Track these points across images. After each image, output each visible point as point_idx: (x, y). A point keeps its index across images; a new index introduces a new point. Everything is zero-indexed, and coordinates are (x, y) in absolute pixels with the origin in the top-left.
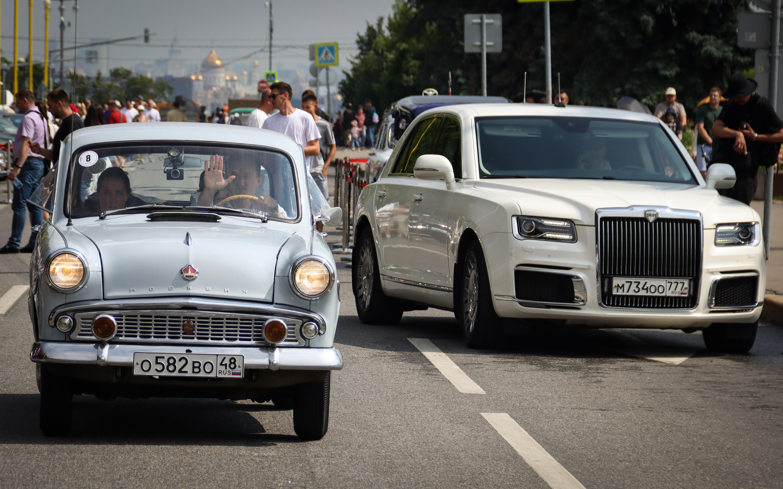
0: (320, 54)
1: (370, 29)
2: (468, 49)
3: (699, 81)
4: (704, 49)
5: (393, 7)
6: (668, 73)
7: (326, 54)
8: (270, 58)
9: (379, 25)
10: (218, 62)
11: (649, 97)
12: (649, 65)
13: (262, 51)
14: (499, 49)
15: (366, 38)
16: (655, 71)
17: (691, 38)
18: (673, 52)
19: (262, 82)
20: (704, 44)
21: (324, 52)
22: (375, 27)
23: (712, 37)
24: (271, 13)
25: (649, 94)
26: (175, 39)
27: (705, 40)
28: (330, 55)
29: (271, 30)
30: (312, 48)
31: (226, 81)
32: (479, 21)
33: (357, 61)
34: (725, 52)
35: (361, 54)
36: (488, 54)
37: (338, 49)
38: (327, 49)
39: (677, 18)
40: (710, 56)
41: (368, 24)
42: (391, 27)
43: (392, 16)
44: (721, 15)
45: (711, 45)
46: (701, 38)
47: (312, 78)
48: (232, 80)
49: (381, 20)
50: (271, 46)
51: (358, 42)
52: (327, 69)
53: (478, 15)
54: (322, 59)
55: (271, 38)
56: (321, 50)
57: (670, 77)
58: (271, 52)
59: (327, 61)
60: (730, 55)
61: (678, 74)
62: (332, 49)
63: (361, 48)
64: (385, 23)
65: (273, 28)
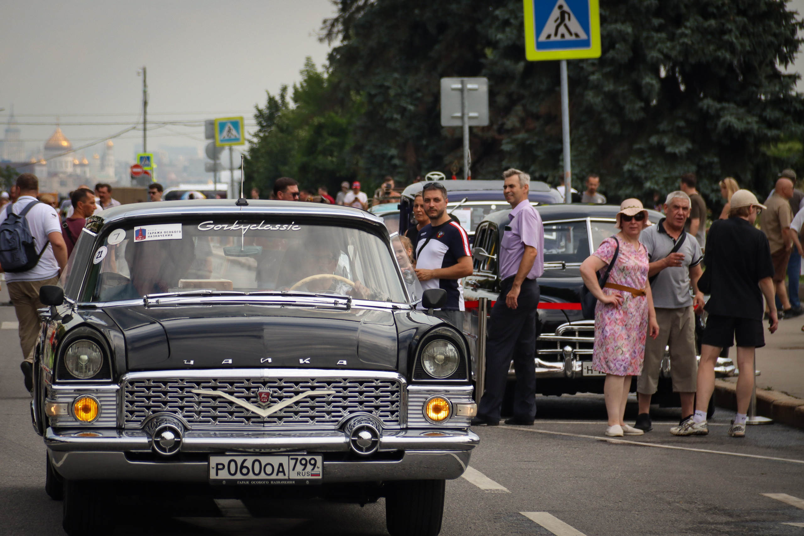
0: (221, 130)
1: (271, 101)
2: (445, 121)
3: (716, 160)
4: (722, 120)
5: (302, 72)
6: (677, 151)
7: (229, 131)
8: (145, 137)
9: (283, 97)
10: (65, 144)
11: (653, 181)
12: (654, 140)
13: (134, 128)
14: (485, 122)
15: (266, 112)
16: (661, 148)
17: (705, 107)
18: (682, 124)
19: (136, 166)
20: (721, 113)
21: (226, 129)
22: (278, 98)
23: (732, 105)
24: (145, 81)
25: (654, 177)
26: (12, 116)
27: (723, 109)
28: (234, 132)
29: (145, 103)
30: (210, 125)
31: (75, 165)
32: (459, 86)
33: (255, 140)
34: (748, 123)
35: (260, 131)
36: (471, 128)
37: (243, 126)
38: (229, 125)
39: (685, 82)
40: (729, 130)
41: (268, 94)
42: (297, 97)
43: (298, 86)
44: (741, 78)
45: (731, 114)
46: (718, 106)
47: (211, 162)
48: (82, 165)
49: (284, 89)
50: (145, 122)
51: (257, 117)
52: (231, 150)
53: (459, 79)
54: (224, 138)
55: (145, 112)
56: (222, 125)
57: (679, 155)
58: (145, 130)
59: (230, 140)
60: (755, 127)
61: (690, 151)
62: (236, 124)
63: (260, 124)
64: (290, 93)
65: (147, 101)
